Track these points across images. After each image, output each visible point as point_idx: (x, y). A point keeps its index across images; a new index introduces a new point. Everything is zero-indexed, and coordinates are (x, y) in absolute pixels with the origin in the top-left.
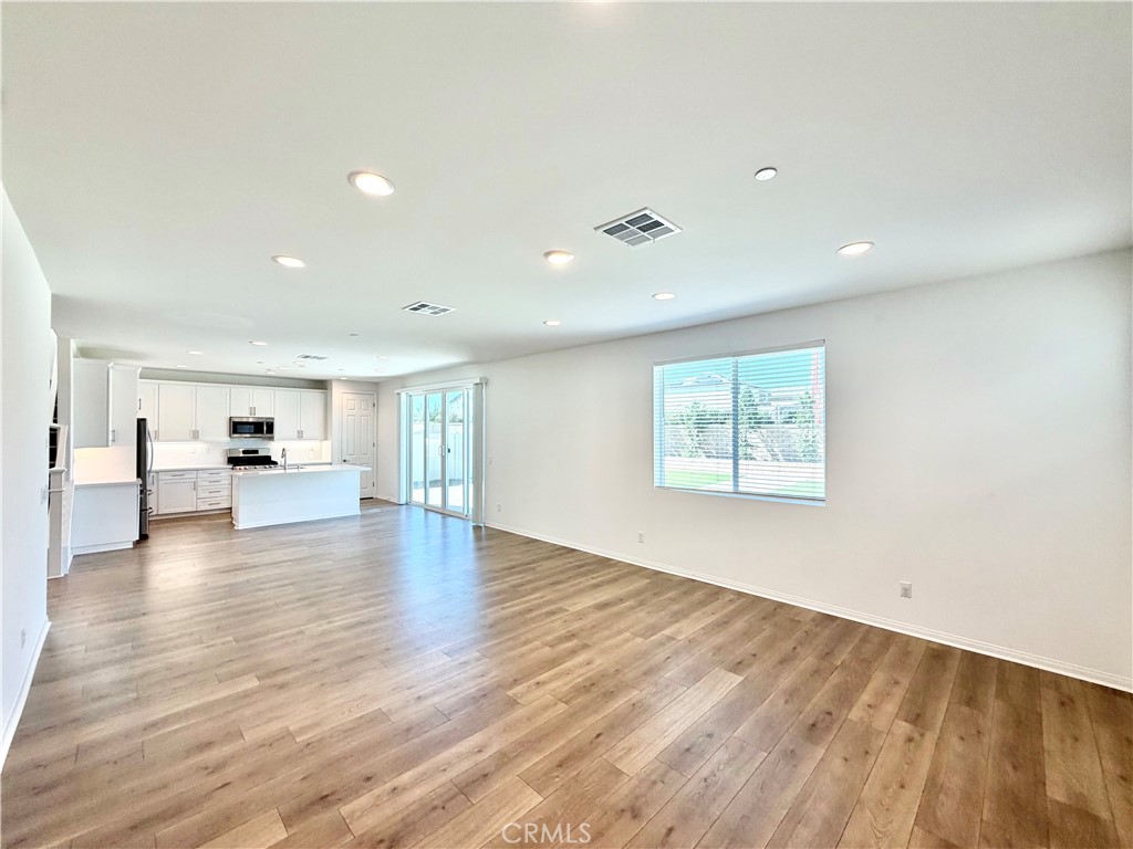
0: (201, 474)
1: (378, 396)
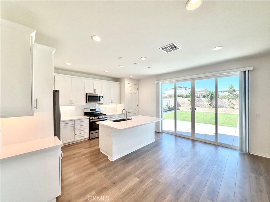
0: (76, 122)
1: (138, 85)
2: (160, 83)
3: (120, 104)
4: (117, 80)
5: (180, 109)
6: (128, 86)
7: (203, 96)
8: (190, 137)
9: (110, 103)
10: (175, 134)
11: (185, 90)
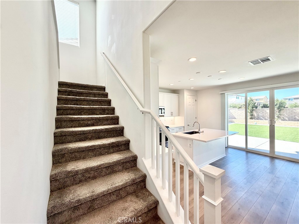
1: (196, 96)
2: (226, 94)
3: (179, 116)
4: (174, 91)
5: (235, 121)
6: (187, 97)
7: (262, 105)
8: (267, 153)
9: (170, 116)
10: (246, 150)
11: (237, 98)
